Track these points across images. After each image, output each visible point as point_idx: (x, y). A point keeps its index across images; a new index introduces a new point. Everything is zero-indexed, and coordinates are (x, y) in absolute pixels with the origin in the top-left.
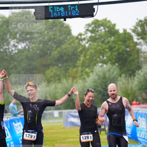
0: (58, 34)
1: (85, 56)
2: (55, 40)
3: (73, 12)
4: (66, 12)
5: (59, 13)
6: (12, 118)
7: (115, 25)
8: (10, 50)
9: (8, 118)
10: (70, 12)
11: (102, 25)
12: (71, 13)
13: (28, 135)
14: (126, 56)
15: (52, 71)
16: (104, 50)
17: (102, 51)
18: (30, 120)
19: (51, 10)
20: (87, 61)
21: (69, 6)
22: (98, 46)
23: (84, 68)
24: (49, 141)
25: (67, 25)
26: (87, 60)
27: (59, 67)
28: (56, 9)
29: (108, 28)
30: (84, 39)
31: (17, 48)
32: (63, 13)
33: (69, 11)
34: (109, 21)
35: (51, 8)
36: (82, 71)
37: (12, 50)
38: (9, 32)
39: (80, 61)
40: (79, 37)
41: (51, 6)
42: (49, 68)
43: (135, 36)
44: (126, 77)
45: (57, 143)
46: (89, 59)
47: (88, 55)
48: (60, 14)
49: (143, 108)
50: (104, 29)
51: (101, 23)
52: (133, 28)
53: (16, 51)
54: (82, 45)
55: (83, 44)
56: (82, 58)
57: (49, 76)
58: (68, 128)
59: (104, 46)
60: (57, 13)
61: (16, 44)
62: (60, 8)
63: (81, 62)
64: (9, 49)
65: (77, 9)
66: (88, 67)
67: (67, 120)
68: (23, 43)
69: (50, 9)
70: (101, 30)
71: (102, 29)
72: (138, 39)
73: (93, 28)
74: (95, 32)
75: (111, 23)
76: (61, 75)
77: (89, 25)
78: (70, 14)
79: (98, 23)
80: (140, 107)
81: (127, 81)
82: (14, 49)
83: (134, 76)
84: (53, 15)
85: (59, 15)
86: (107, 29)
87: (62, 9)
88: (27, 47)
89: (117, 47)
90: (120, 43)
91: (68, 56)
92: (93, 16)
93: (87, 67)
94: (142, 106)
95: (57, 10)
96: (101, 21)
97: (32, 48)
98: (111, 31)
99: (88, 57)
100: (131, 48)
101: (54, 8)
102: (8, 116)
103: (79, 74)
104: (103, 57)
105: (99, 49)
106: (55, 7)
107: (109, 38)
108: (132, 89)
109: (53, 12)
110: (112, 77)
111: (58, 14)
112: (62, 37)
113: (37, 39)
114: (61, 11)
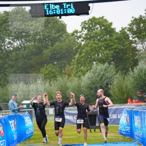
0: (53, 32)
5: (54, 11)
9: (3, 115)
14: (121, 54)
30: (80, 37)
33: (65, 9)
40: (75, 34)
53: (12, 49)
55: (78, 42)
59: (100, 44)
68: (19, 40)
78: (65, 12)
84: (49, 12)
92: (88, 14)
95: (53, 8)
96: (98, 19)
98: (107, 29)
101: (50, 6)
104: (98, 55)
114: (57, 9)
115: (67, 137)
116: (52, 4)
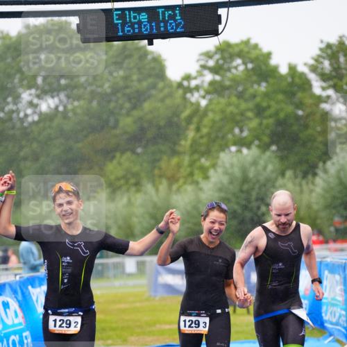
0: (135, 77)
1: (198, 129)
2: (128, 91)
3: (171, 24)
4: (153, 24)
5: (136, 26)
6: (27, 274)
7: (269, 55)
8: (22, 115)
9: (16, 275)
10: (162, 24)
11: (240, 55)
12: (166, 27)
13: (60, 321)
14: (295, 128)
15: (120, 164)
16: (242, 114)
17: (238, 118)
18: (66, 281)
19: (117, 19)
20: (204, 140)
21: (160, 10)
22: (229, 104)
23: (196, 156)
24: (113, 329)
25: (155, 55)
26: (202, 137)
27: (138, 154)
28: (130, 17)
29: (252, 62)
30: (197, 88)
31: (37, 110)
32: (145, 25)
33: (161, 21)
34: (256, 46)
35: (117, 15)
36: (192, 164)
37: (26, 116)
38: (20, 71)
39: (186, 140)
40: (185, 83)
41: (117, 10)
42: (113, 157)
43: (317, 81)
44: (296, 177)
45: (132, 335)
46: (209, 134)
47: (205, 126)
48: (140, 28)
49: (336, 250)
50: (245, 63)
51: (237, 50)
52: (312, 62)
53: (36, 118)
54: (192, 104)
55: (193, 100)
56: (191, 134)
57: (112, 177)
58: (157, 298)
59: (243, 106)
60: (132, 26)
61: (35, 101)
62: (139, 14)
63: (189, 142)
64: (18, 111)
65: (178, 18)
66: (207, 153)
67: (156, 280)
68: (53, 97)
69: (115, 17)
70: (236, 68)
71: (238, 65)
72: (324, 89)
73: (217, 61)
74: (222, 72)
75: (260, 50)
76: (143, 175)
77: (208, 55)
78: (162, 29)
79: (231, 50)
80: (330, 250)
81: (298, 188)
82: (29, 111)
83: (315, 174)
84: (123, 30)
85: (137, 31)
86: (250, 66)
87: (144, 17)
88: (61, 108)
89: (274, 107)
90: (280, 97)
91: (159, 128)
92: (216, 33)
93: (203, 154)
94: (332, 245)
95: (133, 20)
96: (237, 45)
97: (73, 110)
98: (261, 69)
99: (205, 131)
100: (308, 110)
101: (126, 14)
102: (17, 272)
103: (184, 171)
104: (241, 131)
105: (232, 113)
106: (127, 12)
107: (256, 86)
108: (309, 207)
109: (123, 25)
110: (262, 179)
111: (134, 29)
112: (145, 84)
113: (86, 88)
114: (142, 23)
115: (167, 327)
116: (130, 9)
